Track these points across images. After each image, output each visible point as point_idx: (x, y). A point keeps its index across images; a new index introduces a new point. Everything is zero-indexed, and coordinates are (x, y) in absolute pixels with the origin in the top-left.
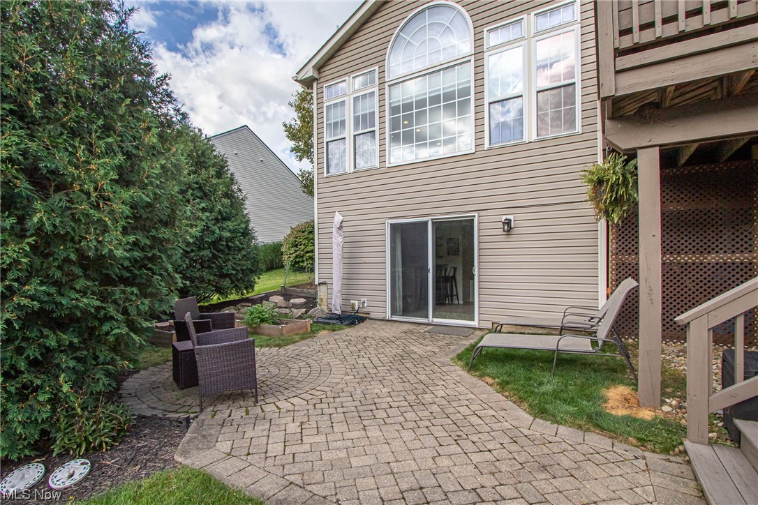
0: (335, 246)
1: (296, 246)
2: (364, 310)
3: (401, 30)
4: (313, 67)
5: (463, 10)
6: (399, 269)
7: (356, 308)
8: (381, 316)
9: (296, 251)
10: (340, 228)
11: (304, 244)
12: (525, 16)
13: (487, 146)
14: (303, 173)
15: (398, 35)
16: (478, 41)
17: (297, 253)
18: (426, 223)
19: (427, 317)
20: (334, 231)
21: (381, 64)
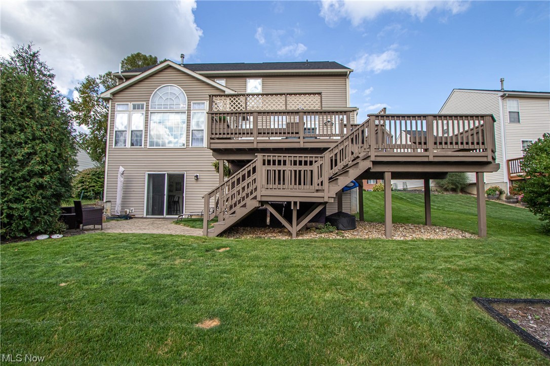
0: (119, 182)
1: (83, 182)
2: (132, 214)
3: (157, 90)
4: (111, 94)
5: (184, 92)
6: (151, 194)
7: (128, 213)
8: (141, 216)
9: (82, 186)
10: (123, 174)
11: (89, 182)
12: (206, 102)
13: (190, 146)
14: (80, 135)
15: (156, 92)
16: (189, 106)
17: (84, 187)
18: (165, 174)
19: (163, 215)
20: (119, 175)
21: (147, 102)
